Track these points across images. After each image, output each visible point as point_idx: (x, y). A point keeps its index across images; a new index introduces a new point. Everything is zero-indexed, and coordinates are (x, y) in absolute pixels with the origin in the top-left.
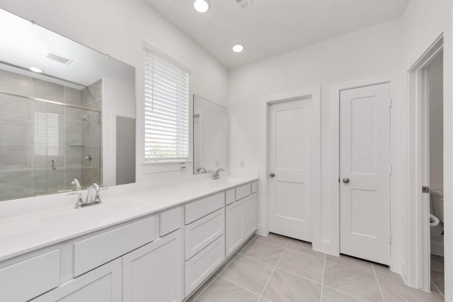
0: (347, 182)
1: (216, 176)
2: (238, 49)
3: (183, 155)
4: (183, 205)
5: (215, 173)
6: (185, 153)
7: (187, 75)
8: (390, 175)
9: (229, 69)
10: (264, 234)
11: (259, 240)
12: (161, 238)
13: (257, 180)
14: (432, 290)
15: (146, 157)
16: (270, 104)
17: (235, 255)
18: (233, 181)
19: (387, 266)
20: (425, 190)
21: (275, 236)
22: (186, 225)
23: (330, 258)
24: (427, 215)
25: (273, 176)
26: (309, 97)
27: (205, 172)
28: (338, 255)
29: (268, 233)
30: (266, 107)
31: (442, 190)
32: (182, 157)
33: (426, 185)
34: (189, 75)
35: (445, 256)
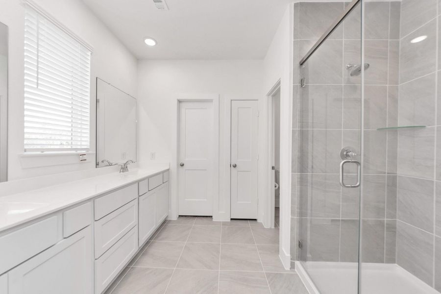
0: (235, 166)
1: (124, 168)
2: (150, 42)
3: (81, 145)
4: (92, 199)
5: (123, 165)
6: (83, 143)
7: (89, 53)
8: (258, 160)
9: (139, 59)
10: (174, 217)
11: (169, 225)
12: (65, 239)
13: (168, 170)
14: (275, 226)
15: (26, 147)
16: (180, 102)
17: (148, 243)
18: (142, 173)
19: (256, 220)
20: (273, 168)
21: (184, 218)
22: (96, 221)
23: (224, 224)
24: (274, 183)
25: (182, 165)
26: (210, 101)
27: (110, 165)
28: (229, 220)
29: (178, 216)
30: (176, 104)
31: (279, 168)
32: (79, 147)
33: (274, 165)
34: (91, 54)
35: (280, 207)
